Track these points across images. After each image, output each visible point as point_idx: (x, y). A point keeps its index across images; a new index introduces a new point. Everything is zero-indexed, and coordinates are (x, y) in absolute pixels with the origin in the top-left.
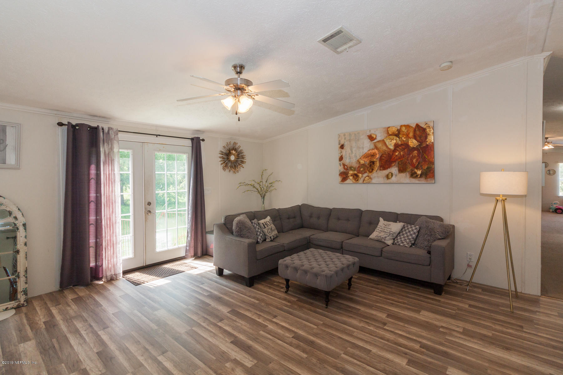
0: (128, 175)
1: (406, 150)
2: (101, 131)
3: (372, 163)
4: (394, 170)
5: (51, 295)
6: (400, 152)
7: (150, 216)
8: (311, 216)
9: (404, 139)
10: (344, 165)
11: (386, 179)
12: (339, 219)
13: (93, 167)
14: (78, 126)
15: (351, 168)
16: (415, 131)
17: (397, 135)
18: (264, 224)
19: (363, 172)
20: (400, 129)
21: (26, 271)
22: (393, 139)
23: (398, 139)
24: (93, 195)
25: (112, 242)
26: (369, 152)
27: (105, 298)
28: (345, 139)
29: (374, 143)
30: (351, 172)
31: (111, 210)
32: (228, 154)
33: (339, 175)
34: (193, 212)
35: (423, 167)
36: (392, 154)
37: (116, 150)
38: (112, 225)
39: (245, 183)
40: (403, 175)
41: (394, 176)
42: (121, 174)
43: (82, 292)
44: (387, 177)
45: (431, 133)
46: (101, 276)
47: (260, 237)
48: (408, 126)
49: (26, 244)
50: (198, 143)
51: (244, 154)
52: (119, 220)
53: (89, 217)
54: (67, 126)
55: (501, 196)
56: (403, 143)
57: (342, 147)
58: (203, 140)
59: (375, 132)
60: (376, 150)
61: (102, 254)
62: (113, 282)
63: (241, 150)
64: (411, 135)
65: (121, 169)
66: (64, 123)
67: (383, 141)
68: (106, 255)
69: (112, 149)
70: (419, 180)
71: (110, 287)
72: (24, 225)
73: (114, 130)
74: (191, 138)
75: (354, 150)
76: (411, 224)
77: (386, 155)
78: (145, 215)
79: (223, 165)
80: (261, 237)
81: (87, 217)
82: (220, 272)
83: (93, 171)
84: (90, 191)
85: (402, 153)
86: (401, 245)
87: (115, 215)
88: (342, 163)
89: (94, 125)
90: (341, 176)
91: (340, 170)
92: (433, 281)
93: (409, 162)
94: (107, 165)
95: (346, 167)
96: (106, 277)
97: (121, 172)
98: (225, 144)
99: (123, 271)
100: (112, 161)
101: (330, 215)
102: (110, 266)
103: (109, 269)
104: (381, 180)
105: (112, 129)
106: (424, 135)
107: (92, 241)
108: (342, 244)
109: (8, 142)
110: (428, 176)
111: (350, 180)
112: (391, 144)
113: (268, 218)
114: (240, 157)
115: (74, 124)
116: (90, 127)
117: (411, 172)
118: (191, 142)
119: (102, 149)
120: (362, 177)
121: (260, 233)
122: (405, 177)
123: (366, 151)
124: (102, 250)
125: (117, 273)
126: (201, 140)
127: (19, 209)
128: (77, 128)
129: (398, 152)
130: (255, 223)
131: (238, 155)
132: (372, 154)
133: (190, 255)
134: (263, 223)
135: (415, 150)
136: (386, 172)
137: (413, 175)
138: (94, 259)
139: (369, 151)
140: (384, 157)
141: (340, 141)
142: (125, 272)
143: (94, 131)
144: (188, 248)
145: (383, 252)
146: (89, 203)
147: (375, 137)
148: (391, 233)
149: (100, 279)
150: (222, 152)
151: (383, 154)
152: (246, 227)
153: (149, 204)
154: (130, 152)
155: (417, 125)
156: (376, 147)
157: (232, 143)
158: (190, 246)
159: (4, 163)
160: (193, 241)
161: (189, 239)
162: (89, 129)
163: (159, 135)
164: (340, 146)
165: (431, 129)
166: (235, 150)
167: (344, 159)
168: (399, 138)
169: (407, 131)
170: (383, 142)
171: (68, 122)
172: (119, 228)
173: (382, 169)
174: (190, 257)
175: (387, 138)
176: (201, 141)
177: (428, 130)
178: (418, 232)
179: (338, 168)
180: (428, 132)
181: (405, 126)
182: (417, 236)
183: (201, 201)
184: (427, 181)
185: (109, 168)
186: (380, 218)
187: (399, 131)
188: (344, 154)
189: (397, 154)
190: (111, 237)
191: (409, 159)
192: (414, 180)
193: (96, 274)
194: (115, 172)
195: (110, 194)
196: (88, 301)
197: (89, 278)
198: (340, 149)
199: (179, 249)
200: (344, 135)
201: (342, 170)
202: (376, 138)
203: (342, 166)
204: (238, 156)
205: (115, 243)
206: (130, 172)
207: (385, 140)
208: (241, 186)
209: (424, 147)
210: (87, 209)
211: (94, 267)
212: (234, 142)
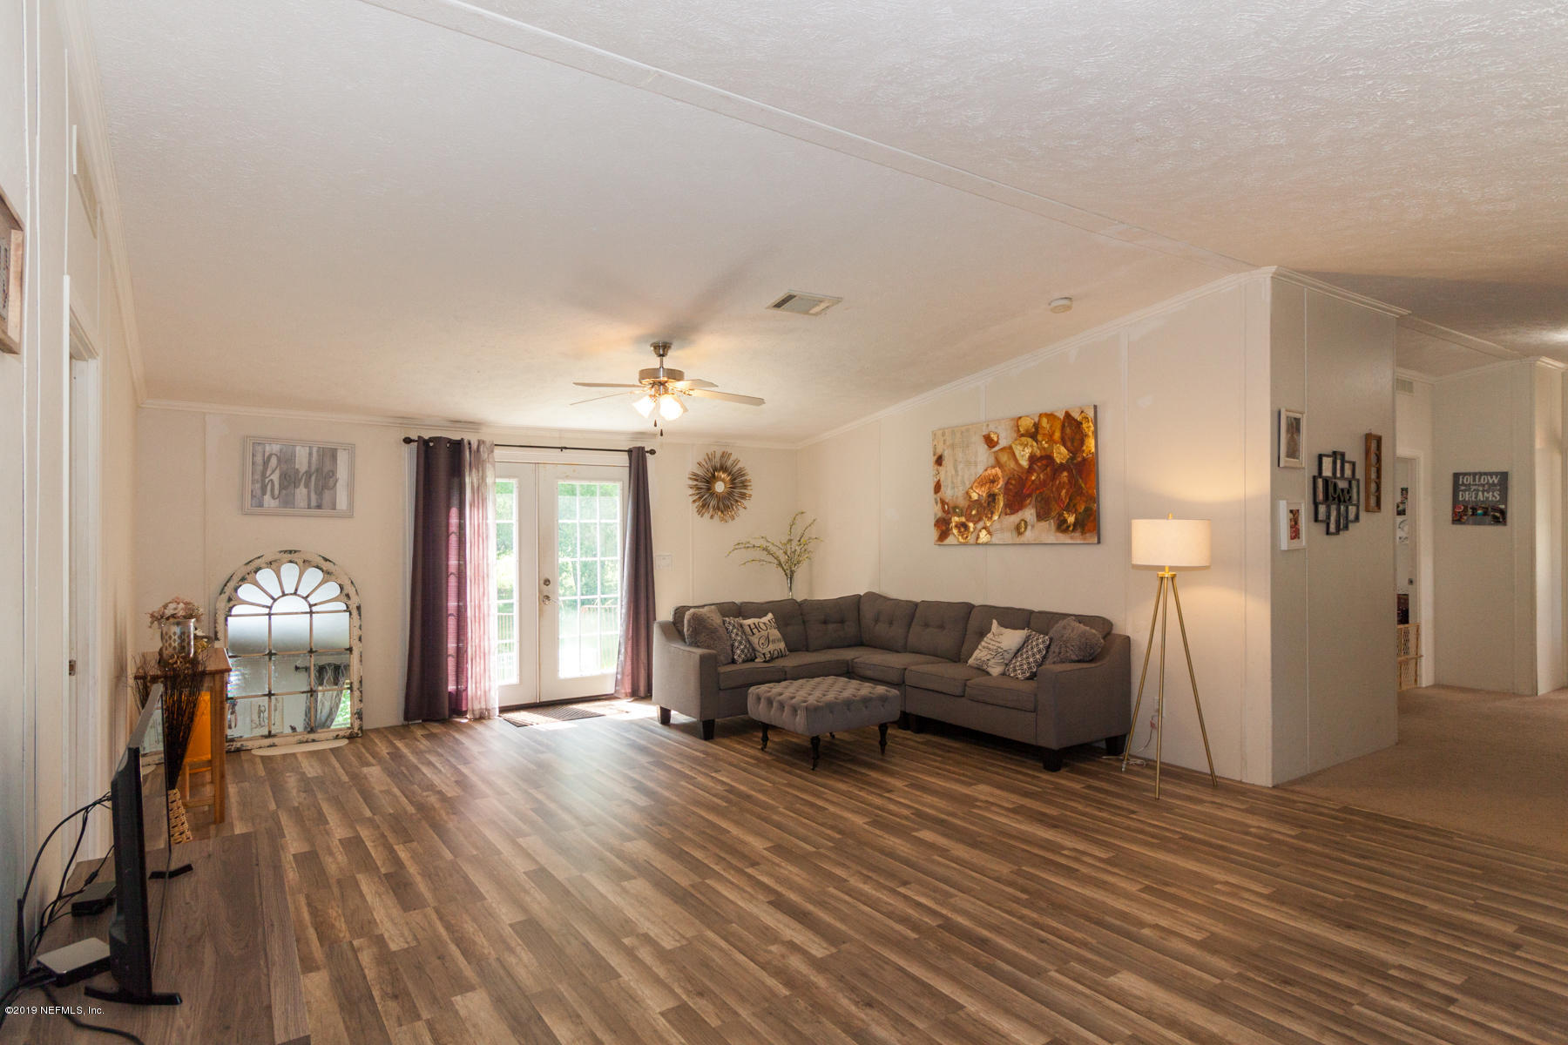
0: (510, 525)
1: (1048, 469)
2: (467, 447)
3: (992, 497)
4: (1029, 514)
5: (393, 730)
6: (1038, 475)
7: (548, 606)
8: (877, 620)
9: (1046, 446)
10: (943, 502)
11: (1015, 534)
12: (927, 625)
13: (454, 512)
14: (432, 442)
15: (955, 508)
16: (1063, 427)
17: (1034, 436)
18: (753, 626)
19: (976, 519)
20: (1039, 421)
21: (361, 682)
22: (1026, 445)
23: (1035, 444)
24: (453, 562)
25: (482, 649)
26: (987, 473)
27: (470, 737)
28: (944, 444)
29: (994, 452)
30: (956, 519)
31: (481, 590)
32: (710, 480)
33: (935, 525)
34: (629, 603)
35: (1078, 507)
36: (1027, 479)
37: (489, 480)
38: (481, 619)
39: (748, 543)
40: (1044, 525)
41: (1029, 527)
42: (497, 525)
43: (436, 728)
44: (1018, 530)
45: (1090, 434)
46: (464, 709)
47: (738, 652)
48: (1051, 416)
49: (360, 639)
50: (641, 458)
51: (747, 478)
52: (494, 612)
53: (447, 603)
54: (416, 444)
55: (1167, 569)
56: (1043, 454)
57: (939, 461)
58: (652, 452)
59: (996, 427)
60: (997, 469)
61: (467, 669)
62: (484, 721)
63: (740, 470)
64: (1057, 435)
65: (498, 515)
66: (412, 438)
67: (1010, 448)
68: (473, 670)
69: (483, 478)
70: (1072, 538)
71: (479, 727)
72: (359, 608)
73: (488, 444)
74: (627, 449)
75: (960, 466)
76: (1041, 633)
77: (1015, 480)
78: (540, 604)
79: (697, 504)
80: (742, 651)
81: (444, 601)
82: (665, 717)
83: (454, 520)
84: (450, 556)
85: (1042, 476)
86: (1012, 675)
87: (488, 600)
88: (939, 499)
89: (456, 437)
90: (938, 527)
91: (936, 515)
92: (1042, 743)
93: (1054, 497)
94: (476, 509)
95: (946, 507)
96: (473, 711)
97: (498, 522)
98: (701, 458)
99: (500, 708)
100: (484, 500)
101: (912, 617)
102: (479, 693)
103: (476, 699)
104: (1009, 537)
105: (483, 442)
106: (1078, 437)
107: (452, 645)
108: (904, 674)
109: (338, 475)
110: (1086, 528)
111: (954, 537)
112: (1023, 455)
113: (770, 616)
114: (738, 483)
115: (427, 438)
116: (450, 441)
117: (1058, 519)
118: (627, 457)
119: (467, 480)
120: (975, 529)
121: (740, 643)
122: (1044, 531)
123: (980, 470)
124: (467, 662)
125: (490, 707)
126: (647, 452)
127: (352, 582)
128: (431, 444)
129: (1035, 474)
130: (730, 623)
131: (733, 481)
132: (991, 478)
133: (623, 691)
134: (749, 626)
135: (1064, 470)
136: (1014, 519)
137: (1062, 527)
138: (454, 678)
139: (986, 470)
140: (1011, 484)
141: (935, 447)
142: (504, 710)
143: (457, 447)
144: (619, 677)
145: (967, 688)
146: (448, 577)
147: (996, 439)
148: (1000, 650)
149: (462, 714)
150: (695, 475)
151: (1009, 479)
152: (705, 627)
153: (547, 582)
154: (513, 482)
155: (1068, 415)
156: (998, 463)
157: (718, 455)
158: (623, 674)
159: (334, 508)
160: (629, 663)
161: (622, 657)
162: (448, 445)
163: (566, 448)
164: (936, 457)
165: (1091, 424)
166: (723, 469)
167: (943, 489)
168: (1037, 441)
169: (1051, 427)
170: (1009, 450)
171: (419, 437)
172: (493, 624)
173: (1008, 511)
174: (624, 695)
175: (1017, 442)
176: (647, 455)
177: (1084, 426)
178: (1048, 648)
179: (932, 511)
180: (1087, 430)
181: (1047, 415)
182: (1044, 658)
183: (647, 580)
184: (1085, 539)
185: (478, 514)
186: (994, 621)
187: (1037, 426)
188: (942, 477)
189: (1033, 478)
190: (480, 641)
191: (1054, 489)
192: (1064, 538)
193: (456, 706)
194: (488, 522)
195: (481, 562)
196: (444, 738)
197: (447, 712)
198: (936, 467)
199: (603, 677)
200: (943, 434)
201: (940, 514)
202: (997, 443)
203: (939, 505)
204: (732, 484)
205: (487, 651)
206: (514, 520)
207: (1014, 446)
208: (736, 551)
209: (1080, 462)
210: (444, 586)
211: (454, 693)
212: (723, 453)
